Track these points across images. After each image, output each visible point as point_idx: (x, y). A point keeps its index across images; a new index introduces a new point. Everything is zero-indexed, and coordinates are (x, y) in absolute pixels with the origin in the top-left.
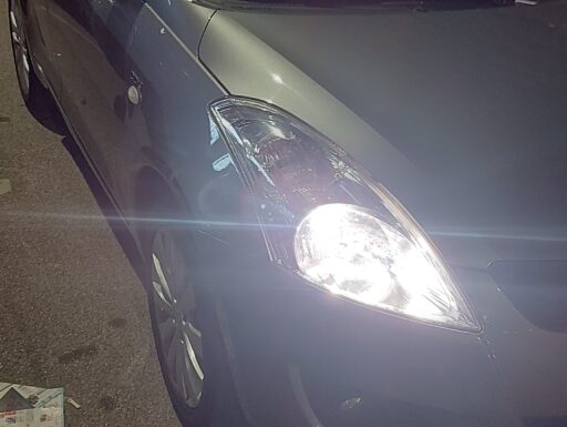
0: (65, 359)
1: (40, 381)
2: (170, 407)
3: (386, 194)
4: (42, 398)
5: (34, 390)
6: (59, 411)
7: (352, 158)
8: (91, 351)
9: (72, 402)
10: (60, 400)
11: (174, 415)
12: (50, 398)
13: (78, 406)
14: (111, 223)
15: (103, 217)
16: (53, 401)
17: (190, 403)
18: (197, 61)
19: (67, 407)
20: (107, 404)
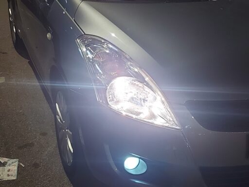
0: (20, 148)
1: (9, 156)
2: (62, 168)
3: (144, 73)
4: (9, 162)
5: (6, 159)
6: (16, 168)
7: (132, 59)
8: (32, 145)
9: (21, 164)
10: (17, 163)
11: (64, 171)
12: (13, 162)
13: (24, 166)
14: (41, 85)
15: (38, 84)
16: (14, 164)
17: (69, 165)
18: (73, 21)
19: (19, 167)
20: (36, 165)
